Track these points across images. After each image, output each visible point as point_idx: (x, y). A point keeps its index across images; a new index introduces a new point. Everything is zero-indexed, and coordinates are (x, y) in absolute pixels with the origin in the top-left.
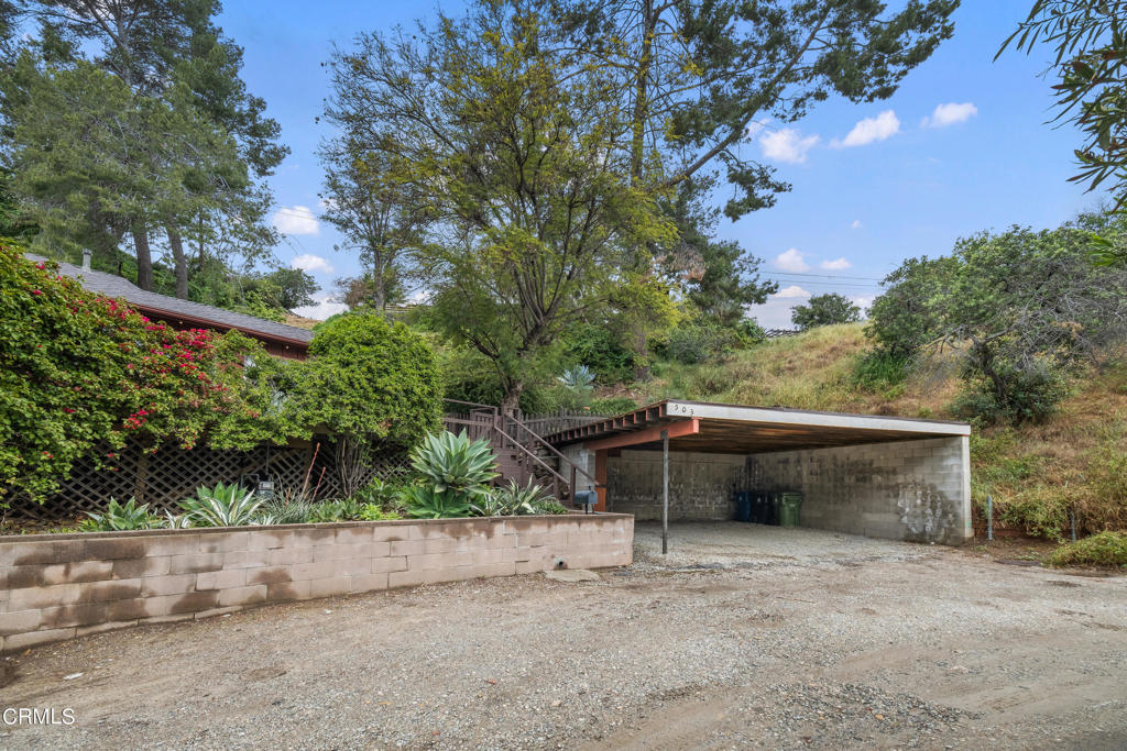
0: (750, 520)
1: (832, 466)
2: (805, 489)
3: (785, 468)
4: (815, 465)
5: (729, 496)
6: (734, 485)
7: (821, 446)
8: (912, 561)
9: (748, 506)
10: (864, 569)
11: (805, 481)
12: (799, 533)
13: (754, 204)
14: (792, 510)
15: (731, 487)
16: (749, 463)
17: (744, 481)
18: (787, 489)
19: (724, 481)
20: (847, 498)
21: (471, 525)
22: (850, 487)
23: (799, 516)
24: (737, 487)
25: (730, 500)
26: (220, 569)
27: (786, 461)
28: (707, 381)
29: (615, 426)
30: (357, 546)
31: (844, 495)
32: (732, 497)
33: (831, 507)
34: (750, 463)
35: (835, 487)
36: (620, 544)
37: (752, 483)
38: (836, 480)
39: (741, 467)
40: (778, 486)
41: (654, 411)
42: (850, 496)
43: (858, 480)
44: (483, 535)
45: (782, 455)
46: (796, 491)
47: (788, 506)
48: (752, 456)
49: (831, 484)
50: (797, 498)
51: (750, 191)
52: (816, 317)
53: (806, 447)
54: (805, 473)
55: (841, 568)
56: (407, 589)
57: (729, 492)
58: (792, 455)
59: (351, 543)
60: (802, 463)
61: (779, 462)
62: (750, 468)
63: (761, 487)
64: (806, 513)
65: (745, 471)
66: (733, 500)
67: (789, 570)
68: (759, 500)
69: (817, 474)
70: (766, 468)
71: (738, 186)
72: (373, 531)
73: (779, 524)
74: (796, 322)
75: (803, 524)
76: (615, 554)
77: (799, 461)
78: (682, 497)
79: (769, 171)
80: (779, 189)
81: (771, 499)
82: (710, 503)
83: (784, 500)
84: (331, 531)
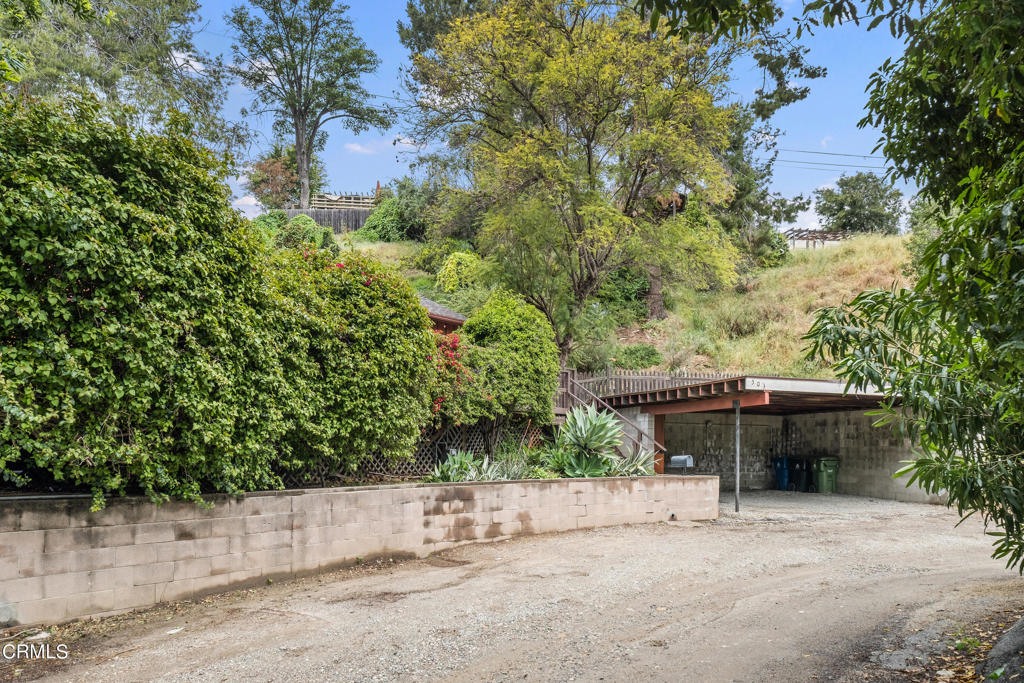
0: (789, 489)
1: (868, 429)
2: (842, 453)
3: (823, 431)
4: (852, 428)
5: (766, 462)
6: (771, 450)
7: (859, 408)
8: (930, 516)
9: (786, 473)
10: (894, 521)
11: (842, 445)
12: (837, 499)
13: (786, 97)
14: (829, 476)
15: (768, 452)
16: (786, 426)
17: (780, 446)
18: (825, 453)
19: (761, 444)
20: (881, 462)
21: (619, 482)
22: (884, 451)
23: (836, 483)
24: (774, 453)
25: (767, 467)
26: (501, 509)
27: (824, 424)
28: (733, 322)
29: (690, 395)
30: (561, 496)
31: (878, 459)
32: (769, 463)
33: (867, 472)
34: (787, 424)
35: (871, 451)
36: (709, 501)
37: (789, 448)
38: (871, 444)
39: (777, 430)
40: (815, 451)
41: (733, 383)
42: (884, 459)
43: (891, 444)
44: (627, 491)
45: (820, 417)
46: (834, 455)
47: (826, 473)
48: (789, 417)
49: (866, 449)
50: (834, 463)
51: (780, 78)
52: (847, 208)
53: (844, 409)
54: (842, 436)
55: (875, 520)
56: (587, 529)
57: (766, 457)
58: (829, 416)
59: (557, 494)
60: (840, 426)
61: (817, 424)
62: (787, 431)
63: (798, 453)
64: (843, 479)
65: (782, 434)
66: (770, 467)
67: (837, 521)
68: (798, 466)
69: (853, 438)
70: (803, 430)
71: (768, 72)
72: (567, 486)
73: (817, 492)
74: (821, 213)
75: (839, 490)
76: (707, 509)
77: (836, 423)
78: (722, 464)
79: (801, 52)
80: (812, 74)
81: (809, 466)
82: (748, 470)
83: (822, 465)
84: (548, 485)
